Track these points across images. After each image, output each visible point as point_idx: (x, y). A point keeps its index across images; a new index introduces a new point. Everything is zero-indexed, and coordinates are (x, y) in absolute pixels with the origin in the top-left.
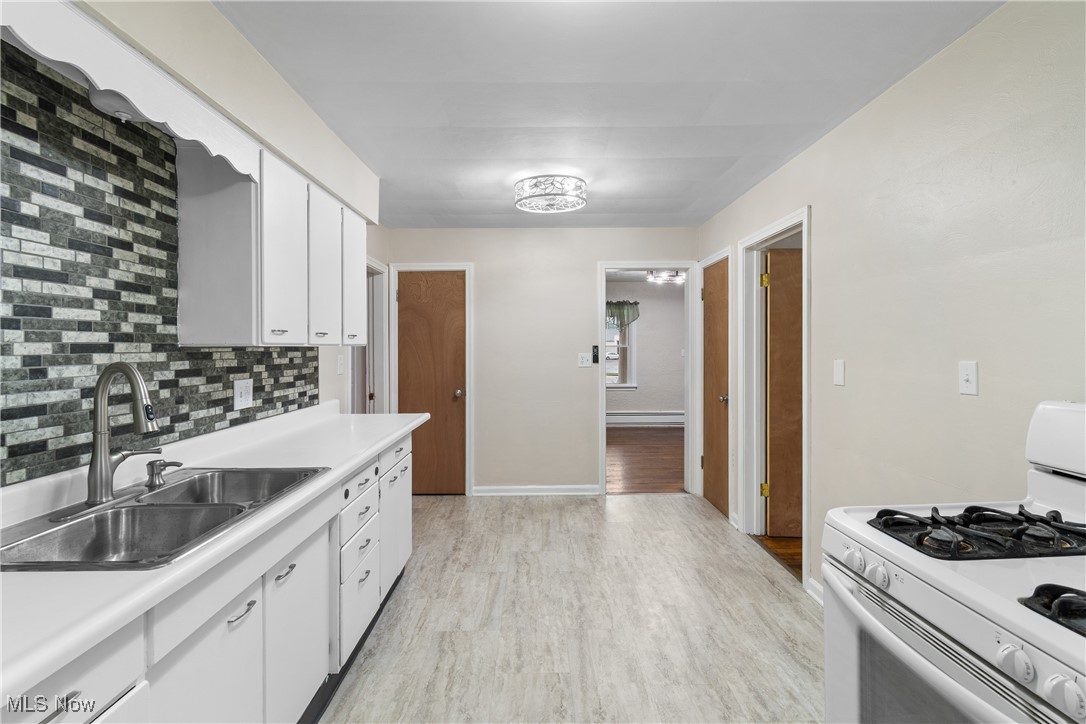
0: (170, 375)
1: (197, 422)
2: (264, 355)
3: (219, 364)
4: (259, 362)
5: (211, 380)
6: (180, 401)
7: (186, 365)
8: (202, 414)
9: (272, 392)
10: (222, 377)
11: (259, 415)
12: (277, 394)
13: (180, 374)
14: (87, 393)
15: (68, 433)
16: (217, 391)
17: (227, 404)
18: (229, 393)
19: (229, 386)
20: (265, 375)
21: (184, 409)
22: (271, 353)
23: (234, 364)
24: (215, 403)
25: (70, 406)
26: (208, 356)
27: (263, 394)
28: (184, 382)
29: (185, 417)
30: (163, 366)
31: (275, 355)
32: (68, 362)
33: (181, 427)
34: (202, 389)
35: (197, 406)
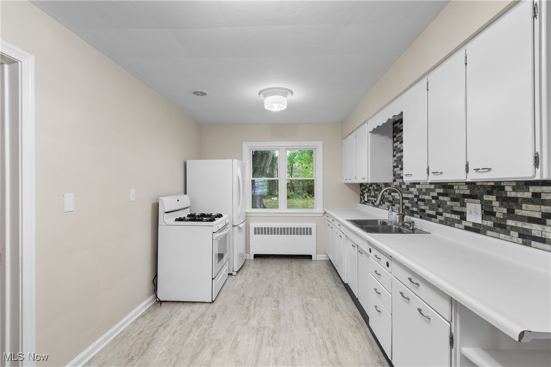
0: (435, 194)
1: (446, 218)
2: (497, 188)
3: (457, 192)
4: (490, 193)
5: (453, 200)
6: (439, 206)
7: (441, 191)
8: (448, 215)
9: (505, 220)
10: (461, 199)
11: (489, 233)
12: (510, 223)
13: (439, 194)
14: (416, 196)
15: (412, 207)
16: (457, 206)
17: (463, 216)
18: (463, 209)
19: (463, 205)
20: (496, 204)
21: (441, 210)
22: (503, 187)
23: (468, 192)
24: (455, 213)
25: (412, 199)
26: (451, 187)
27: (493, 218)
28: (441, 198)
29: (441, 214)
30: (433, 190)
31: (508, 189)
32: (412, 187)
33: (439, 217)
34: (448, 203)
35: (446, 211)
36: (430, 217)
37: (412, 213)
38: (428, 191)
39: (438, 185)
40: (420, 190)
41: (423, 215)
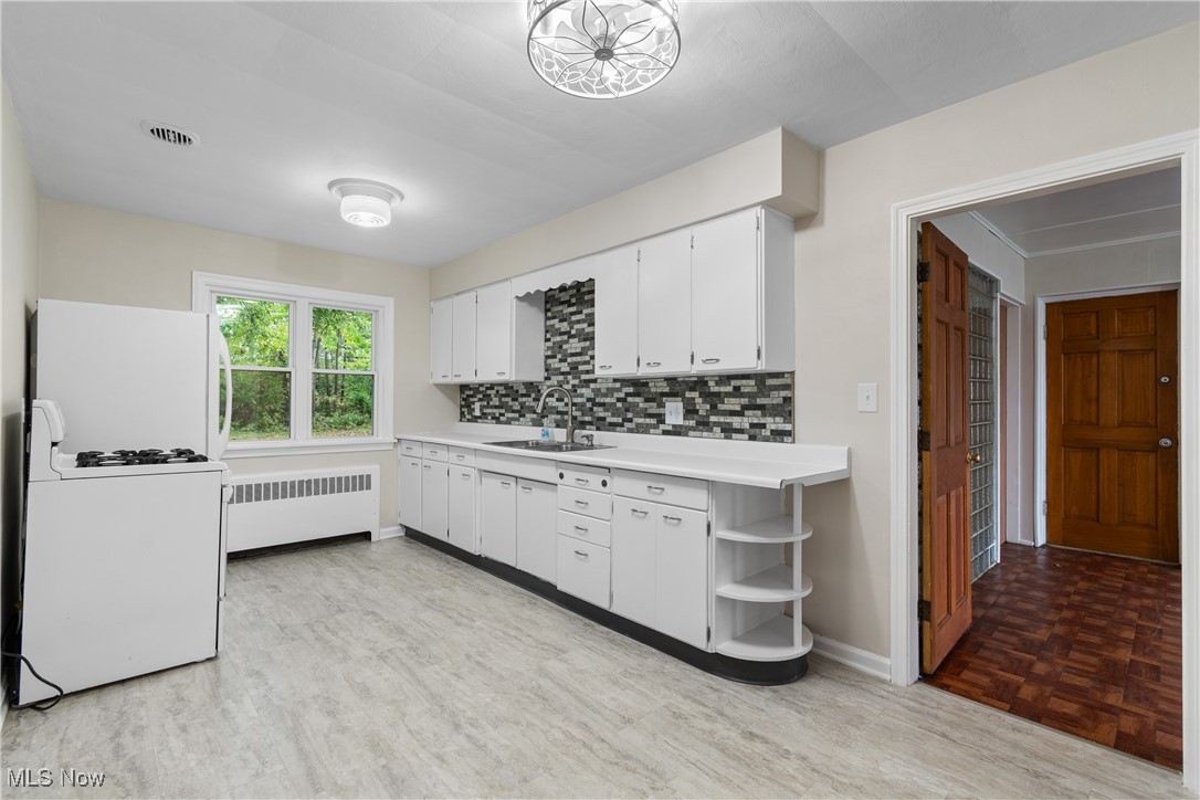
0: (622, 395)
1: (637, 425)
2: (700, 383)
3: (653, 390)
4: (692, 389)
5: (647, 400)
6: (627, 410)
7: (631, 390)
8: (641, 420)
9: (708, 416)
10: (658, 399)
11: (691, 433)
12: (713, 419)
13: (627, 394)
14: (589, 400)
15: (583, 415)
16: (653, 408)
17: (661, 419)
18: (661, 411)
19: (662, 405)
20: (699, 400)
21: (630, 415)
22: (707, 382)
23: (667, 390)
24: (651, 416)
25: (583, 405)
26: (646, 384)
27: (696, 417)
28: (630, 399)
29: (630, 420)
30: (619, 390)
31: (711, 383)
32: (582, 387)
33: (627, 425)
34: (641, 405)
35: (637, 415)
36: (613, 426)
37: (583, 425)
38: (610, 392)
39: (624, 382)
40: (597, 392)
41: (600, 424)
